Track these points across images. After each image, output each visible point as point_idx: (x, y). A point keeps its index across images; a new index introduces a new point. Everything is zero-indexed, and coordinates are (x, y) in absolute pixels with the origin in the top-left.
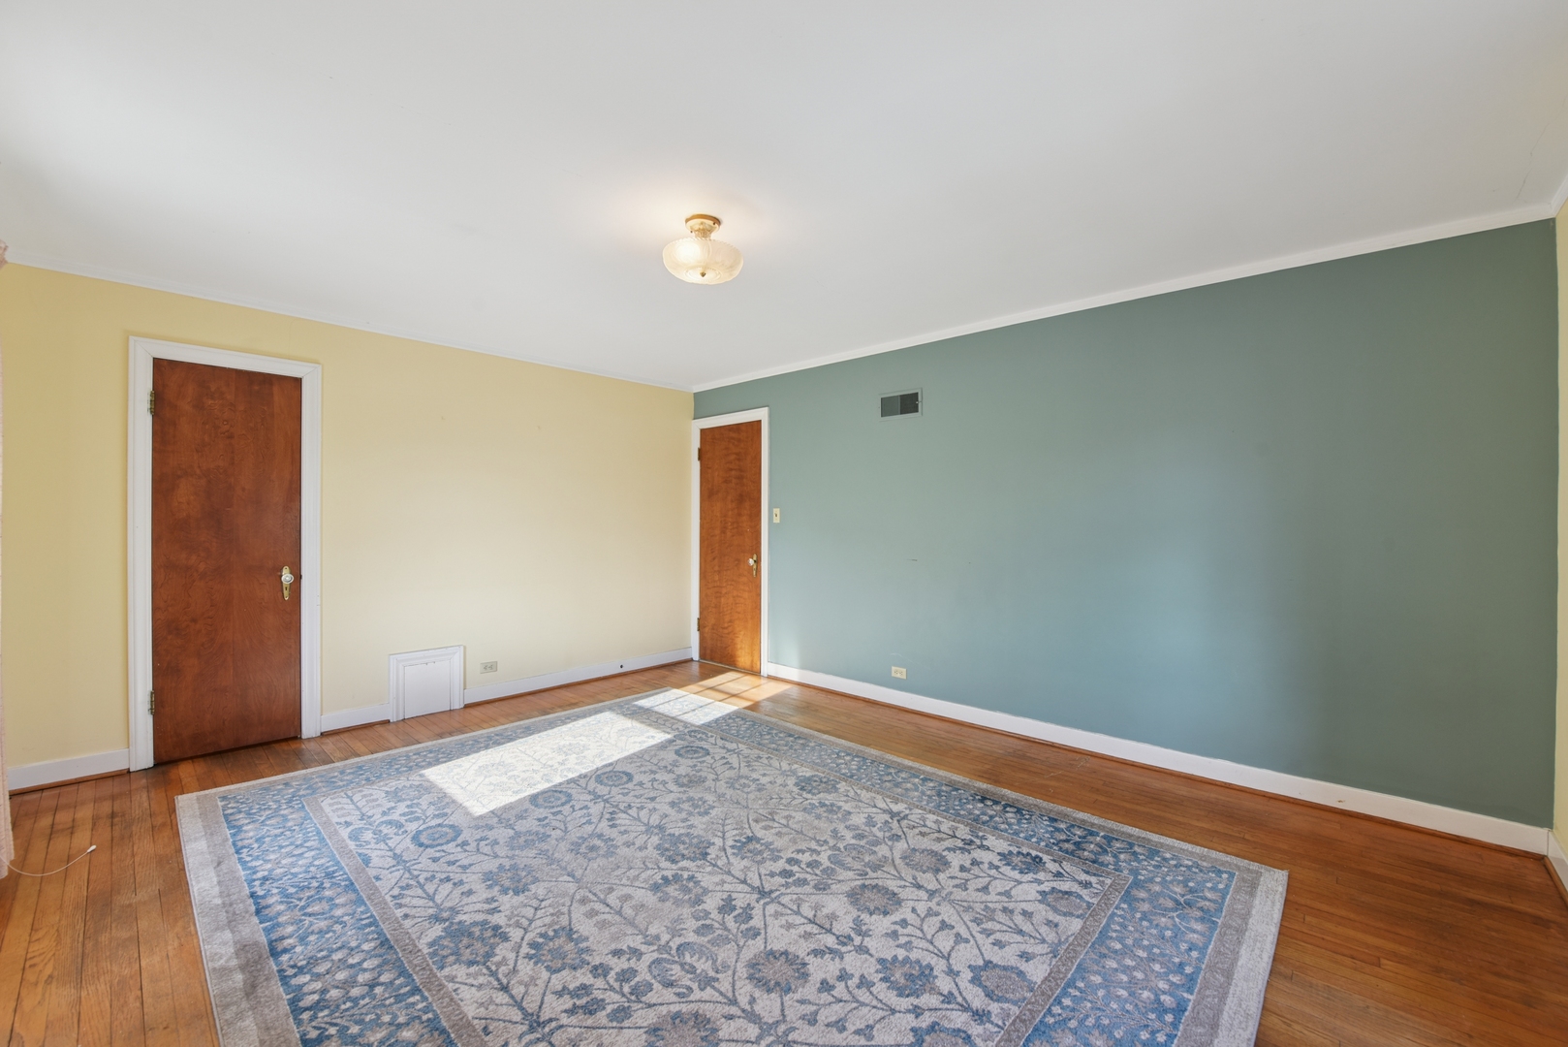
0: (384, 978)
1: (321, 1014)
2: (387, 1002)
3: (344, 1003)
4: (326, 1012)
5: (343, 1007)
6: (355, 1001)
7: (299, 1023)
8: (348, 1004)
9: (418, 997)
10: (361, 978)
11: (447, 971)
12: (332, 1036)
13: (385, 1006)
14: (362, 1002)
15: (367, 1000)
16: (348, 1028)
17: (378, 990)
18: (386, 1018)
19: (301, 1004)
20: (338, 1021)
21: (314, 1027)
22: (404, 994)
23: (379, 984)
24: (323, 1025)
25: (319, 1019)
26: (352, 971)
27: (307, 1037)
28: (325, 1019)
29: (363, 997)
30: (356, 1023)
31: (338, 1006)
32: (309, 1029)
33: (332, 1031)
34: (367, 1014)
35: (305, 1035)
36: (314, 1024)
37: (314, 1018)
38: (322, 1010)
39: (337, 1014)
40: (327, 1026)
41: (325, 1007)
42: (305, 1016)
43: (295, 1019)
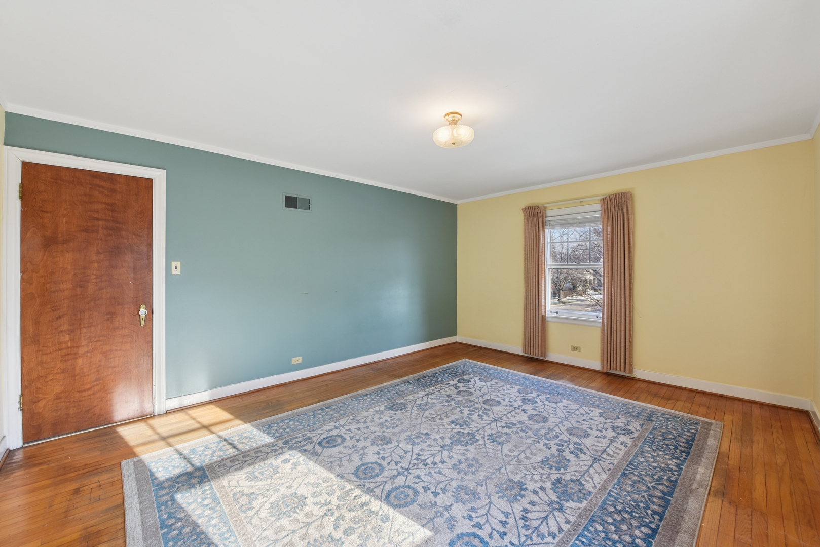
0: (613, 509)
1: (647, 521)
2: (622, 501)
3: (635, 516)
4: (644, 519)
5: (637, 515)
6: (630, 513)
7: (658, 526)
8: (634, 514)
9: (612, 493)
10: (619, 518)
11: (592, 490)
12: (651, 510)
13: (624, 501)
14: (629, 510)
15: (627, 509)
16: (643, 507)
17: (619, 508)
18: (629, 498)
19: (650, 532)
20: (644, 513)
21: (654, 519)
22: (614, 498)
23: (616, 509)
24: (651, 517)
25: (650, 519)
26: (618, 525)
27: (659, 518)
28: (647, 517)
29: (627, 511)
30: (639, 506)
31: (639, 517)
32: (656, 521)
33: (649, 512)
34: (632, 505)
35: (660, 520)
36: (653, 520)
37: (651, 522)
38: (645, 522)
39: (642, 515)
40: (650, 515)
41: (643, 521)
42: (653, 526)
43: (658, 528)
